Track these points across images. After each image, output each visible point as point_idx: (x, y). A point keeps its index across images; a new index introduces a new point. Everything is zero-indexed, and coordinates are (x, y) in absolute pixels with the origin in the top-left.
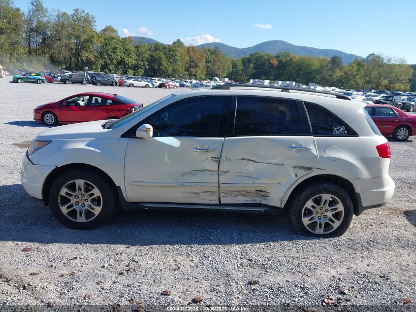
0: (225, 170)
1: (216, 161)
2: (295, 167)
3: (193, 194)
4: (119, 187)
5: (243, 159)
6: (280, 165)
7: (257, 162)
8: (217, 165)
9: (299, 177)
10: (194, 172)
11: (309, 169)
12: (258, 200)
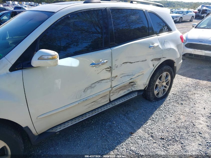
0: (115, 76)
1: (109, 71)
2: (152, 60)
3: (93, 103)
4: (27, 127)
5: (124, 63)
6: (144, 61)
7: (131, 63)
8: (110, 73)
9: (155, 66)
10: (93, 86)
11: (159, 59)
12: (131, 89)
